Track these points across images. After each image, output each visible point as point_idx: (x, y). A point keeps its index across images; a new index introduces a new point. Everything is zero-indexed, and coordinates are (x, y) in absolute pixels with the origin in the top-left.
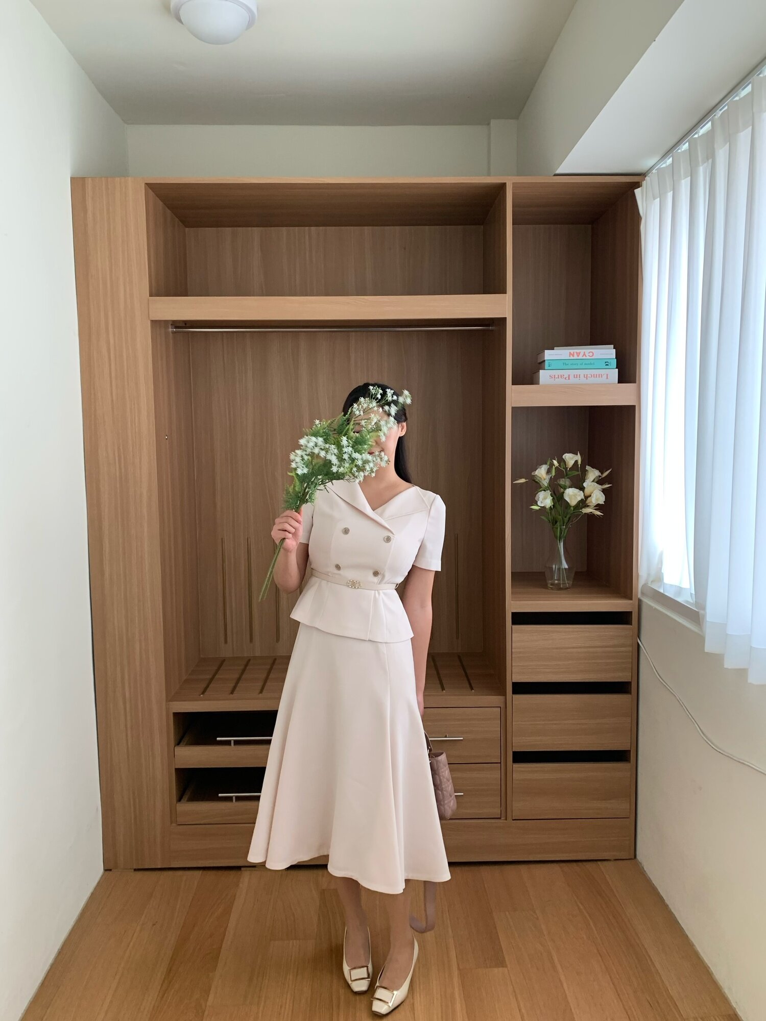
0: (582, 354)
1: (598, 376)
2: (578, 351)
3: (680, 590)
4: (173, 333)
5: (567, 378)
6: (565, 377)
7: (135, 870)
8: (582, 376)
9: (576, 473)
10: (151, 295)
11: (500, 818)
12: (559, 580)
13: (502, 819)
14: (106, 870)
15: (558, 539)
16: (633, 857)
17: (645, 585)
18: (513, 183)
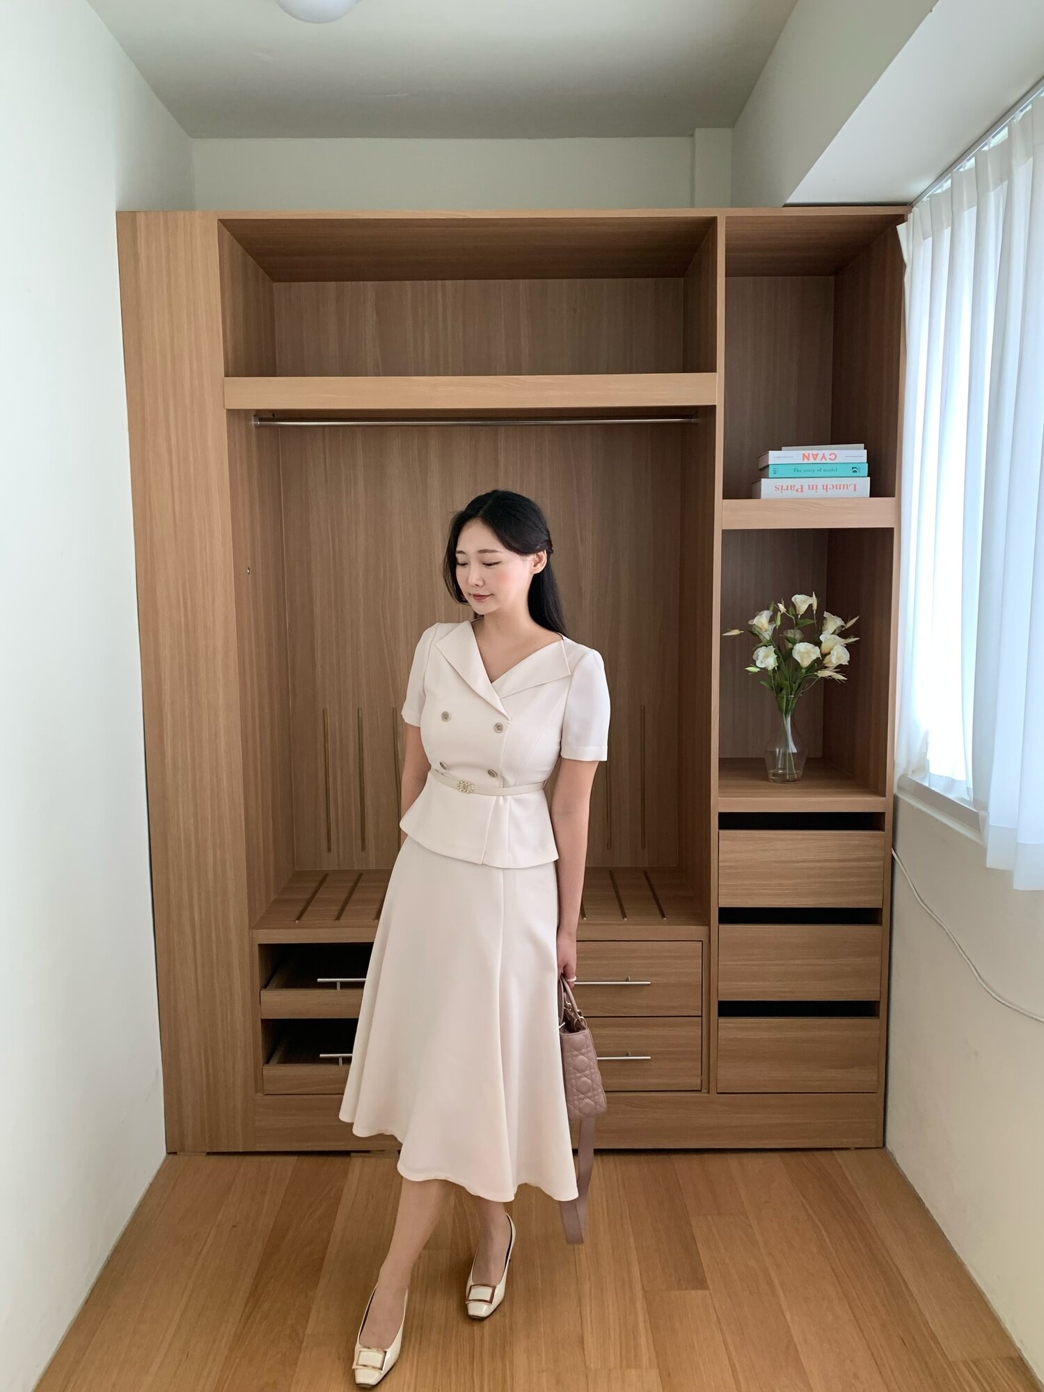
0: (820, 457)
1: (842, 487)
2: (815, 452)
3: (952, 783)
4: (257, 427)
5: (799, 490)
6: (796, 488)
7: (208, 1154)
8: (820, 488)
9: (811, 622)
10: (227, 375)
11: (701, 1091)
12: (784, 769)
13: (703, 1091)
14: (169, 1153)
15: (784, 712)
16: (881, 1145)
17: (903, 776)
18: (726, 217)
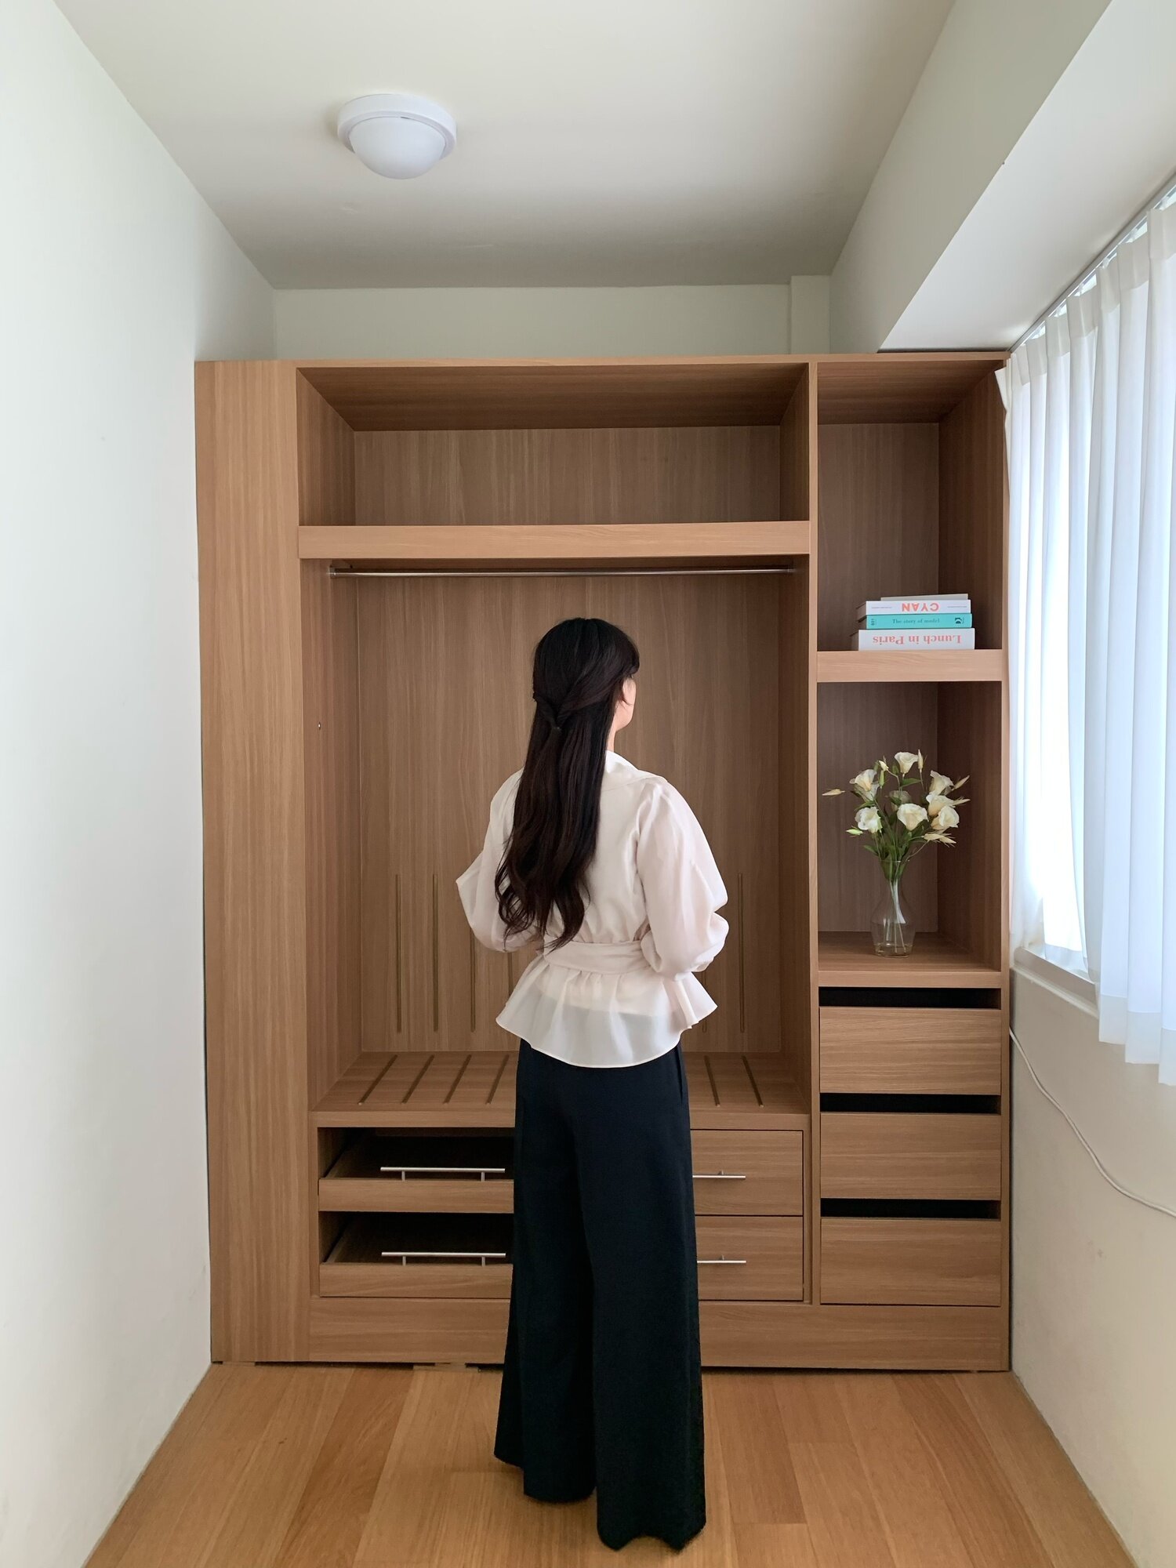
0: (921, 606)
1: (945, 639)
2: (915, 602)
3: (1068, 954)
4: (333, 578)
5: (900, 642)
6: (895, 640)
7: (257, 1363)
8: (921, 639)
9: (915, 781)
10: (302, 524)
11: (802, 1301)
12: (892, 942)
13: (805, 1302)
14: (214, 1362)
15: (891, 880)
16: (1005, 1367)
17: (1020, 949)
18: (818, 363)
